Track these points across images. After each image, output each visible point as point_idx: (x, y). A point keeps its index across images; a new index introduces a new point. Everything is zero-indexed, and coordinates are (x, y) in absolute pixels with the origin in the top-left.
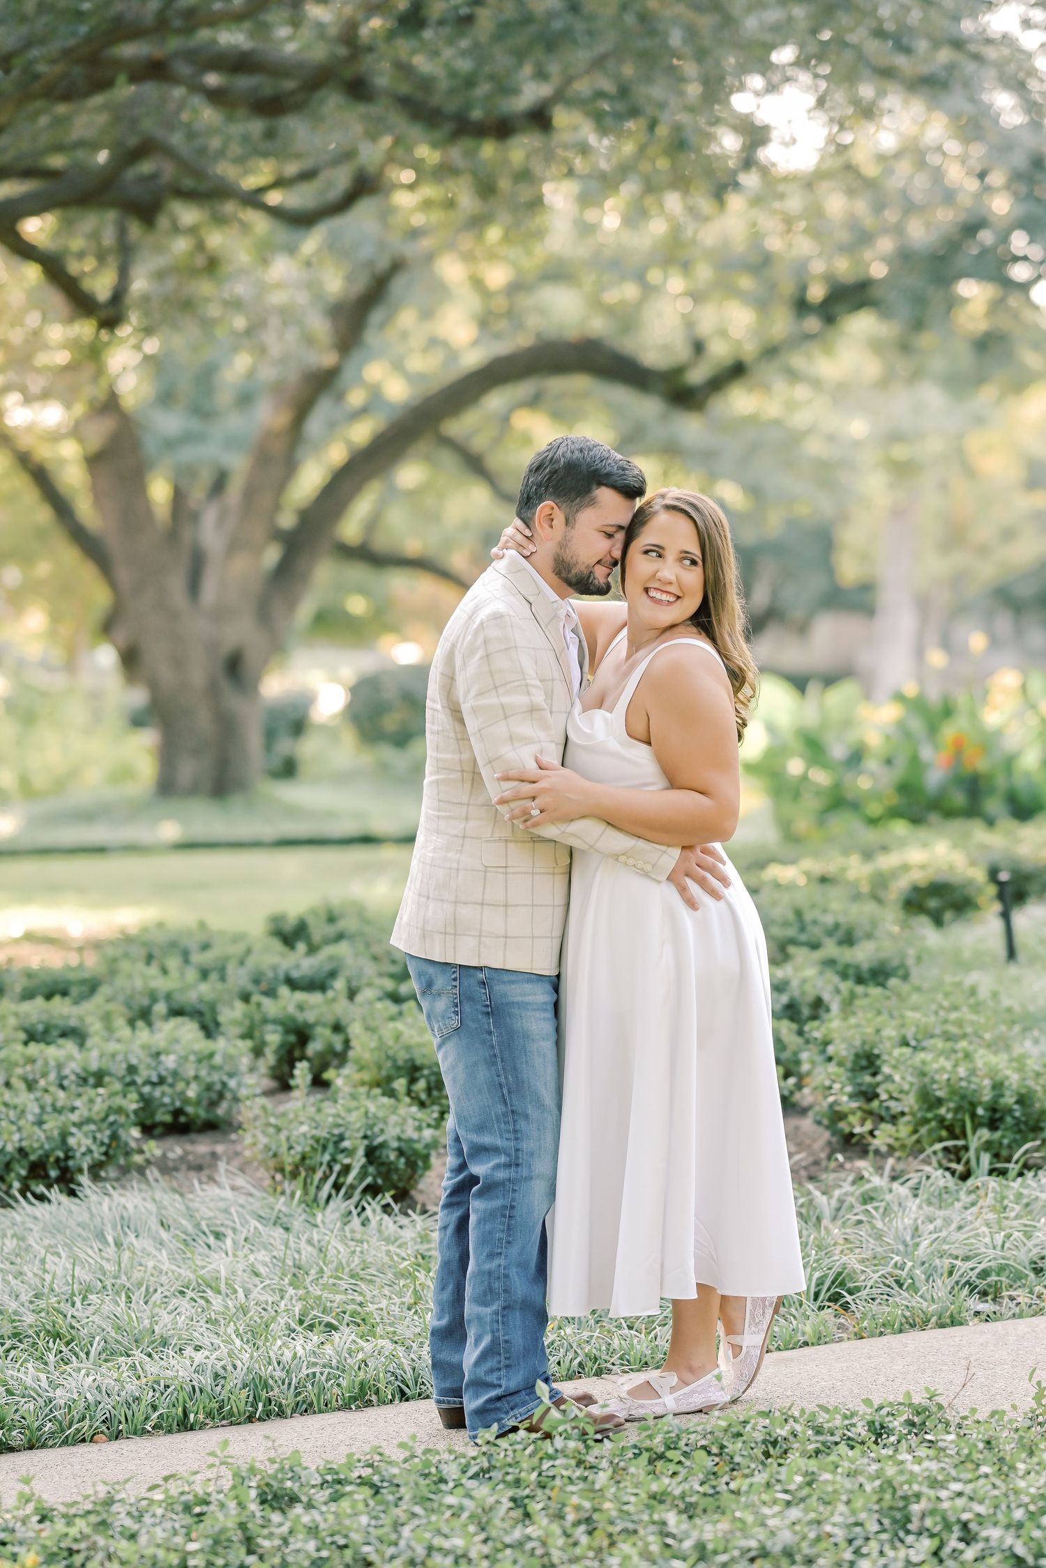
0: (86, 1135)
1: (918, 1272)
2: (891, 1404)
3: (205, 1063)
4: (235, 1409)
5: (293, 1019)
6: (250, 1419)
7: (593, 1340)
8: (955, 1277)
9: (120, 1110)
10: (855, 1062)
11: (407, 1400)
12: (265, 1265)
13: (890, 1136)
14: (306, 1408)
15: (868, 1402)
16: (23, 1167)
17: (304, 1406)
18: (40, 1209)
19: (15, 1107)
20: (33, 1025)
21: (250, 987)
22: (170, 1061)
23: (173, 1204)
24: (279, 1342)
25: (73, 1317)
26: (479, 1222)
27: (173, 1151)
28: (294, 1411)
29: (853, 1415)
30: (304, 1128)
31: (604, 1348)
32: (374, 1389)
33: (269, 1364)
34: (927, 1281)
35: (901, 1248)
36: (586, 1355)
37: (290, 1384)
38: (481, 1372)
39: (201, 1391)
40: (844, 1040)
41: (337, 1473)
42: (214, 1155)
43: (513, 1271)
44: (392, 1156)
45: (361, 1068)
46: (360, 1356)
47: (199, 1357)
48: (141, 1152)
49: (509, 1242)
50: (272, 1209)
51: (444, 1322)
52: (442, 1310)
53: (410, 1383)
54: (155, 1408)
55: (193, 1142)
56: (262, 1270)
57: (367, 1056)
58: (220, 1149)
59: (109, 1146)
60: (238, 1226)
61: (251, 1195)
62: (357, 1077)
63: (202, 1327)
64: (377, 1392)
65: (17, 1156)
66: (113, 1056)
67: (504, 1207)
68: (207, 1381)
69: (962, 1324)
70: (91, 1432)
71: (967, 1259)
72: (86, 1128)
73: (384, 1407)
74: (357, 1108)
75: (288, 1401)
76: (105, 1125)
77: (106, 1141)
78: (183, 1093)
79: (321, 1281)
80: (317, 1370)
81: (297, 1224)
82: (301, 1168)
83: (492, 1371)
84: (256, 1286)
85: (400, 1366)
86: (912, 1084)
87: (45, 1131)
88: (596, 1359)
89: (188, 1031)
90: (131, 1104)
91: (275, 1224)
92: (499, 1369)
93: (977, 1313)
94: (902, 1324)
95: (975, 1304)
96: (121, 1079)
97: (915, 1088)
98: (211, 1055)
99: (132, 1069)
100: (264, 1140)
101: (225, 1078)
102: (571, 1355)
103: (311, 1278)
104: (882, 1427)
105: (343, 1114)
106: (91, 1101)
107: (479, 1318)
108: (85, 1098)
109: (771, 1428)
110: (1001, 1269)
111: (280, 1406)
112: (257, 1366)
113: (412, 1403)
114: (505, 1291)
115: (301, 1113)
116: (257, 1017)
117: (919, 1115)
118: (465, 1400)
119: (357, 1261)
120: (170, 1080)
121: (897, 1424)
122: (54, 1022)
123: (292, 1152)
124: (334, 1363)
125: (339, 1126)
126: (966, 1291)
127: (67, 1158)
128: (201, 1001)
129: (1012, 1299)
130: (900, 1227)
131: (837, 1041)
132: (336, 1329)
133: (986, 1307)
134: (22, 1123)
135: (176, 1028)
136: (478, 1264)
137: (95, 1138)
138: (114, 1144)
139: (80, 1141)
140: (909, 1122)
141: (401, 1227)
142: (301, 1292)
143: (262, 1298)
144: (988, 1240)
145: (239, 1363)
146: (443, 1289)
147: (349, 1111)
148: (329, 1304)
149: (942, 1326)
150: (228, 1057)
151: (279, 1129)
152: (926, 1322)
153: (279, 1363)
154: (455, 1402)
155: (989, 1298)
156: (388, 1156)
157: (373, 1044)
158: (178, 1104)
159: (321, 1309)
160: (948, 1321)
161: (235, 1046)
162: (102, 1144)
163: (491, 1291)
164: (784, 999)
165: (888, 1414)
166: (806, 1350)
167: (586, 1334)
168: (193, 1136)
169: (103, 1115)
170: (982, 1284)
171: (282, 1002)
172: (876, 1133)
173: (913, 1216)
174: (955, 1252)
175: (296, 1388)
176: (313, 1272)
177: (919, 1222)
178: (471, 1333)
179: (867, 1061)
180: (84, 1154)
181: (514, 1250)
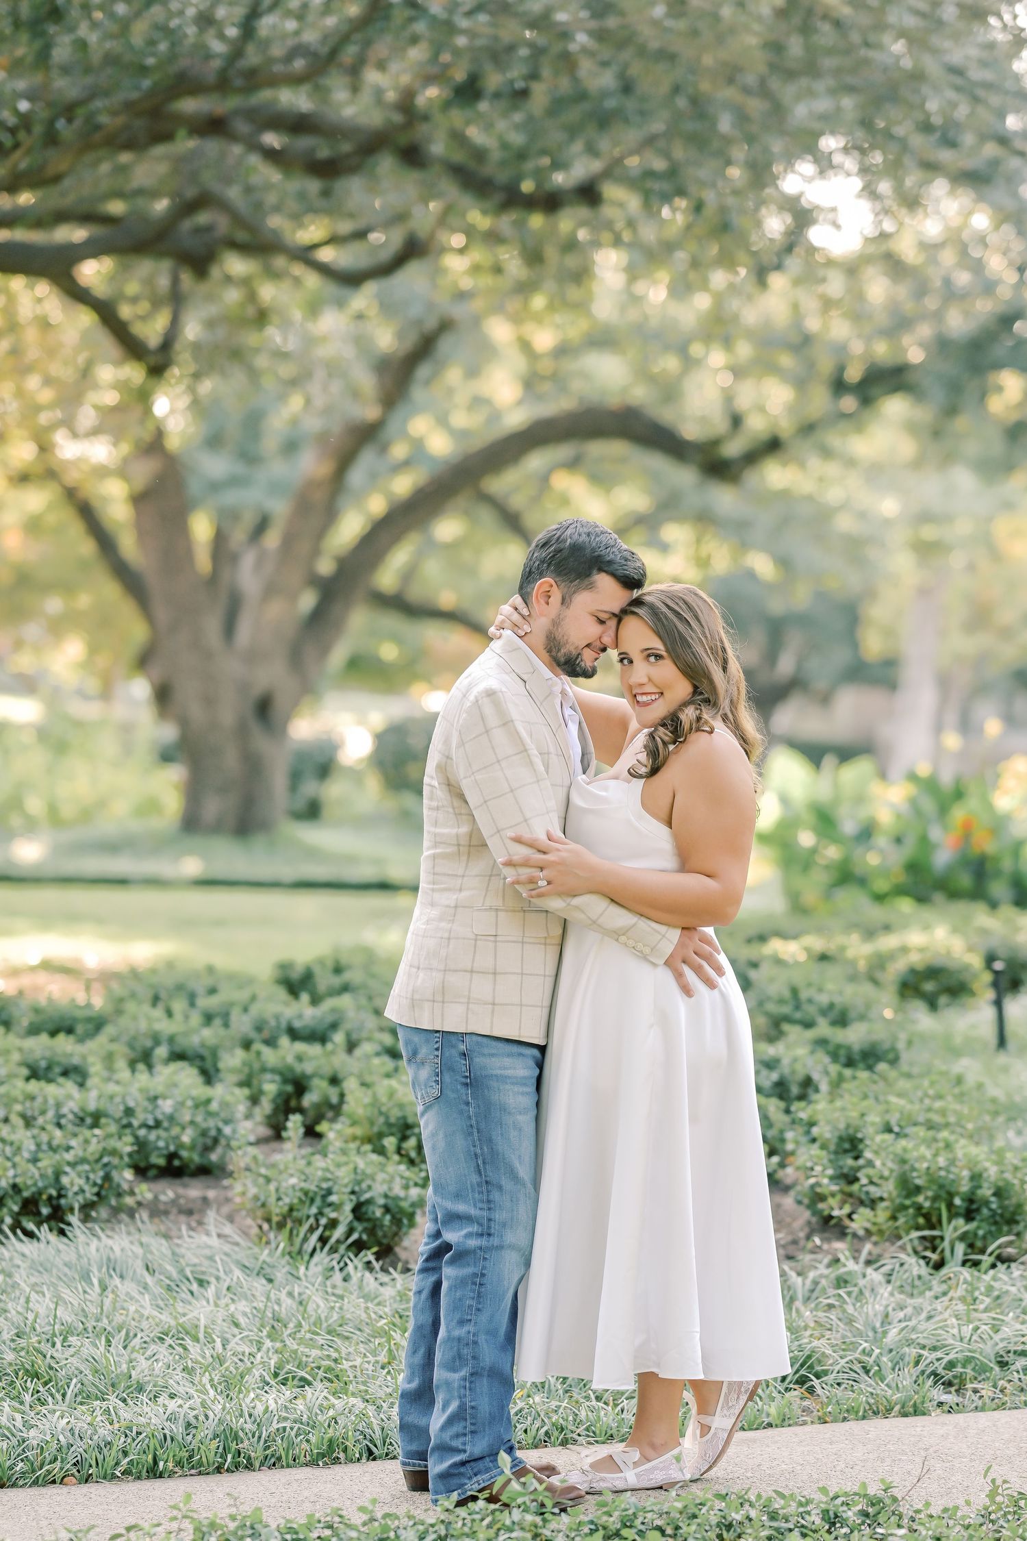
0: (79, 1176)
1: (885, 1359)
2: (846, 1494)
3: (202, 1109)
4: (204, 1459)
5: (291, 1069)
6: (219, 1470)
7: (561, 1410)
8: (921, 1367)
9: (114, 1152)
10: (838, 1145)
11: (374, 1459)
12: (245, 1314)
13: (868, 1220)
14: (273, 1462)
15: (824, 1490)
16: (15, 1203)
17: (273, 1460)
18: (28, 1247)
19: (12, 1144)
20: (37, 1061)
21: (253, 1035)
22: (167, 1106)
23: (160, 1247)
24: (252, 1395)
25: (52, 1357)
26: (450, 1288)
27: (165, 1194)
28: (262, 1464)
29: (808, 1502)
30: (293, 1181)
31: (571, 1418)
32: (342, 1447)
33: (241, 1416)
34: (893, 1369)
35: (871, 1334)
36: (553, 1424)
37: (260, 1437)
38: (447, 1436)
39: (172, 1440)
40: (828, 1122)
41: (297, 1533)
42: (205, 1200)
43: (482, 1338)
44: (378, 1213)
45: (354, 1123)
46: (331, 1413)
47: (172, 1405)
48: (132, 1193)
49: (479, 1310)
50: (257, 1259)
51: (414, 1385)
52: (413, 1373)
53: (378, 1443)
54: (125, 1454)
55: (185, 1186)
56: (242, 1321)
57: (360, 1111)
58: (211, 1194)
59: (101, 1187)
60: (222, 1274)
61: (237, 1244)
62: (350, 1131)
63: (179, 1375)
64: (345, 1450)
65: (11, 1192)
66: (111, 1097)
67: (475, 1275)
68: (178, 1429)
69: (924, 1414)
70: (62, 1474)
71: (934, 1349)
72: (80, 1168)
73: (351, 1465)
74: (346, 1164)
75: (257, 1454)
76: (99, 1165)
77: (99, 1181)
78: (177, 1137)
79: (298, 1335)
80: (287, 1424)
81: (280, 1276)
82: (287, 1220)
83: (457, 1436)
84: (234, 1336)
85: (369, 1425)
86: (892, 1171)
87: (39, 1169)
88: (562, 1429)
89: (187, 1077)
90: (126, 1146)
91: (258, 1274)
92: (465, 1435)
93: (940, 1404)
94: (865, 1411)
95: (939, 1394)
96: (118, 1121)
97: (895, 1174)
98: (208, 1101)
99: (129, 1112)
100: (253, 1191)
101: (221, 1125)
102: (538, 1424)
103: (289, 1332)
104: (836, 1516)
105: (332, 1168)
106: (87, 1142)
107: (448, 1384)
108: (81, 1138)
109: (726, 1511)
110: (967, 1361)
111: (249, 1458)
112: (228, 1417)
113: (378, 1462)
114: (474, 1358)
115: (291, 1165)
116: (256, 1066)
117: (898, 1201)
118: (430, 1463)
119: (335, 1316)
120: (165, 1124)
121: (850, 1515)
122: (57, 1059)
123: (280, 1203)
124: (305, 1418)
125: (329, 1180)
126: (930, 1382)
127: (60, 1196)
128: (203, 1045)
129: (975, 1391)
130: (871, 1313)
131: (822, 1123)
132: (309, 1384)
133: (950, 1398)
134: (17, 1159)
135: (175, 1073)
136: (448, 1331)
137: (88, 1178)
138: (106, 1185)
139: (73, 1181)
140: (887, 1208)
141: (381, 1284)
142: (278, 1345)
143: (240, 1349)
144: (955, 1331)
145: (211, 1414)
146: (415, 1352)
147: (339, 1165)
148: (304, 1359)
149: (905, 1415)
150: (225, 1105)
151: (268, 1180)
152: (889, 1410)
153: (250, 1416)
154: (420, 1465)
155: (953, 1389)
156: (374, 1213)
157: (367, 1100)
158: (172, 1148)
159: (296, 1363)
160: (911, 1410)
161: (232, 1094)
162: (95, 1184)
163: (460, 1356)
164: (775, 1076)
165: (843, 1504)
166: (770, 1431)
167: (554, 1404)
168: (186, 1180)
169: (97, 1156)
170: (949, 1375)
171: (281, 1052)
172: (854, 1216)
173: (884, 1302)
174: (922, 1341)
175: (266, 1441)
176: (291, 1325)
177: (890, 1309)
178: (440, 1399)
179: (851, 1145)
180: (76, 1194)
181: (483, 1318)
